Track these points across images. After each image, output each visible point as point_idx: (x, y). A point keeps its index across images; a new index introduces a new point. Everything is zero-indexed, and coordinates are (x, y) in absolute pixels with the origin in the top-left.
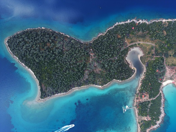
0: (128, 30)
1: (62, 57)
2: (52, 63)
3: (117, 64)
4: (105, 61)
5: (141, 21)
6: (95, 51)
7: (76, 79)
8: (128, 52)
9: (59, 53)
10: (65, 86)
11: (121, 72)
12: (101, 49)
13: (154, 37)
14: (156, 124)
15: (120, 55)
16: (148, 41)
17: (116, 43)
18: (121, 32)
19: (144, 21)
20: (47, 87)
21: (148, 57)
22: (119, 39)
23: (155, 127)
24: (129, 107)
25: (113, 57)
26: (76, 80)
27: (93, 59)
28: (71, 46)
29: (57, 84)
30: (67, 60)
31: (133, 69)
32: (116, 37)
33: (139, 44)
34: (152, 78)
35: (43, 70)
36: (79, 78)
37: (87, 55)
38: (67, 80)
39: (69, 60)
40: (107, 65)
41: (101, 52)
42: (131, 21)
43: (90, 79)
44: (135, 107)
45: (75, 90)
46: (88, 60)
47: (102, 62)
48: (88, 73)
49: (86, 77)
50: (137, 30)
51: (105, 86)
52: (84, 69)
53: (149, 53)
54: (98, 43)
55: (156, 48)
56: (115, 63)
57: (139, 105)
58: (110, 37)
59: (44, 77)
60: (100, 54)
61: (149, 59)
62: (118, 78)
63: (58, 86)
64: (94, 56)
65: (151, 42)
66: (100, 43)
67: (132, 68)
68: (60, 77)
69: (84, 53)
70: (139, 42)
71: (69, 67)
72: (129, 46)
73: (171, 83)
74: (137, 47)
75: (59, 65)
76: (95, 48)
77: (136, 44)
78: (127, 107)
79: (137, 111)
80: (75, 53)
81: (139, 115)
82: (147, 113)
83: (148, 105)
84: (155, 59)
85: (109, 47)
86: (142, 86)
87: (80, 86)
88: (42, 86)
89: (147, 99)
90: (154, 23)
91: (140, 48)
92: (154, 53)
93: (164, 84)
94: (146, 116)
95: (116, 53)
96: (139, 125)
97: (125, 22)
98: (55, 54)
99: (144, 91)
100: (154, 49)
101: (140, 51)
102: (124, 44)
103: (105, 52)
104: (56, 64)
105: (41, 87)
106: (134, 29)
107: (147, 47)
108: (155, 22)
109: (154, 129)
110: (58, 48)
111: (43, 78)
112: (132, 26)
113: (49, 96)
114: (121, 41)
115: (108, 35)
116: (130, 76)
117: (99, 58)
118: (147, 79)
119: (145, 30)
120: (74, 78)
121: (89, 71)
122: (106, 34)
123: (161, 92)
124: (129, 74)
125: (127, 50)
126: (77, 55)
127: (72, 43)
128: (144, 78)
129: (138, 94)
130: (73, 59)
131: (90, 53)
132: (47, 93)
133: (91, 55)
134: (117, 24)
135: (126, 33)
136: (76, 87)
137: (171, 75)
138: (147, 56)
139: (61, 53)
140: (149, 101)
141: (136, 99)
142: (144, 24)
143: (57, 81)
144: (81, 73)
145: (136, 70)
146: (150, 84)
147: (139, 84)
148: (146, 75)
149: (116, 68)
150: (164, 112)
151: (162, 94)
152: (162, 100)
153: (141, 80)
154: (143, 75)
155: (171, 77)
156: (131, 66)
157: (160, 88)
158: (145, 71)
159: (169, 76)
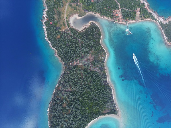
0: (53, 28)
1: (77, 92)
2: (83, 103)
3: (85, 39)
4: (82, 51)
5: (45, 16)
6: (72, 60)
7: (98, 79)
8: (74, 28)
9: (73, 95)
10: (106, 90)
11: (93, 36)
12: (70, 54)
13: (60, 4)
14: (143, 3)
15: (77, 36)
16: (64, 9)
17: (65, 40)
18: (54, 35)
19: (45, 13)
20: (106, 108)
22: (61, 37)
23: (146, 4)
24: (127, 29)
25: (78, 43)
26: (100, 80)
27: (80, 62)
28: (67, 83)
29: (103, 98)
30: (81, 88)
31: (90, 24)
32: (59, 40)
33: (66, 18)
34: (99, 6)
35: (90, 111)
36: (98, 76)
37: (76, 68)
38: (100, 88)
39: (81, 85)
40: (86, 49)
41: (73, 54)
42: (44, 25)
43: (99, 66)
44: (127, 23)
45: (110, 81)
46: (81, 67)
47: (83, 54)
48: (94, 67)
49: (97, 69)
50: (53, 19)
51: (107, 51)
52: (89, 71)
53: (75, 8)
54: (65, 57)
55: (71, 2)
56: (84, 41)
57: (125, 19)
58: (59, 45)
59: (96, 110)
60: (75, 55)
61: (81, 9)
62: (98, 39)
63: (105, 97)
64: (77, 61)
65: (64, 7)
66: (64, 55)
67: (90, 25)
68: (97, 95)
69: (73, 71)
70: (65, 18)
71: (87, 85)
72: (69, 27)
74: (69, 20)
75: (85, 96)
76: (69, 60)
77: (67, 21)
78: (126, 31)
79: (131, 21)
80: (74, 79)
81: (135, 20)
82: (132, 11)
83: (125, 11)
84: (81, 3)
85: (69, 47)
86: (106, 16)
87: (106, 75)
88: (105, 112)
89: (120, 11)
90: (46, 4)
91: (70, 17)
92: (75, 4)
94: (135, 13)
95: (74, 40)
96: (145, 20)
97: (45, 31)
98: (74, 99)
99: (112, 14)
100: (71, 4)
101: (73, 17)
102: (66, 32)
103: (73, 50)
104: (84, 98)
105: (106, 114)
106: (52, 22)
107: (70, 10)
108: (46, 2)
109: (148, 5)
110: (68, 96)
111: (97, 112)
112: (49, 24)
113: (115, 106)
114: (63, 35)
115: (57, 47)
116: (97, 28)
117: (79, 56)
118: (100, 11)
119: (54, 12)
120: (97, 81)
121: (91, 66)
122: (56, 49)
124: (95, 28)
125: (72, 30)
126: (75, 78)
127: (64, 82)
128: (100, 13)
129: (114, 20)
130: (79, 81)
131: (74, 65)
132: (112, 108)
133: (75, 64)
134: (46, 38)
135: (55, 30)
136: (106, 79)
138: (78, 10)
139: (73, 93)
140: (122, 10)
141: (119, 22)
142: (48, 12)
143: (100, 98)
144: (93, 74)
145: (91, 21)
146: (105, 8)
147: (104, 19)
148: (96, 12)
149: (89, 40)
153: (101, 17)
154: (96, 15)
156: (87, 26)
158: (92, 12)
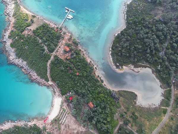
8: (160, 81)
14: (10, 37)
21: (128, 109)
23: (7, 34)
24: (68, 19)
31: (122, 68)
33: (165, 112)
44: (60, 27)
53: (135, 118)
61: (123, 108)
67: (124, 67)
72: (170, 90)
73: (49, 114)
77: (168, 105)
78: (70, 17)
81: (45, 23)
83: (48, 46)
84: (115, 118)
89: (57, 51)
91: (155, 109)
92: (129, 127)
93: (58, 101)
101: (150, 103)
107: (148, 123)
116: (115, 53)
123: (50, 83)
137: (63, 127)
138: (131, 110)
140: (52, 51)
145: (118, 71)
146: (77, 74)
147: (91, 59)
148: (97, 81)
149: (146, 40)
150: (15, 65)
151: (45, 82)
152: (35, 74)
153: (94, 66)
154: (100, 76)
155: (60, 123)
156: (131, 68)
157: (56, 87)
158: (104, 85)
159: (65, 121)
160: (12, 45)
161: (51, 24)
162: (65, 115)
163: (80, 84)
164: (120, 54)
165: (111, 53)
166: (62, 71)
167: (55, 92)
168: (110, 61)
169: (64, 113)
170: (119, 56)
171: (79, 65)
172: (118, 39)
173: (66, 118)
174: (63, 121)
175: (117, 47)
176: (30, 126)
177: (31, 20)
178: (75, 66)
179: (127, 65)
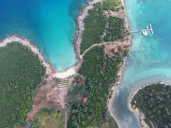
14: (94, 5)
23: (95, 1)
24: (142, 33)
31: (135, 108)
44: (130, 32)
67: (137, 109)
73: (59, 72)
78: (145, 34)
81: (123, 20)
83: (108, 35)
89: (108, 44)
93: (72, 72)
94: (111, 17)
96: (123, 4)
123: (81, 57)
137: (56, 89)
140: (106, 41)
145: (129, 106)
147: (122, 75)
148: (108, 93)
150: (77, 23)
151: (79, 53)
152: (80, 42)
153: (118, 81)
154: (114, 92)
155: (58, 85)
156: (141, 117)
157: (81, 64)
158: (109, 101)
159: (61, 87)
160: (89, 11)
161: (127, 24)
162: (65, 84)
163: (95, 80)
164: (146, 98)
165: (141, 88)
166: (96, 59)
167: (76, 65)
168: (133, 93)
169: (66, 82)
170: (144, 98)
171: (109, 69)
172: (159, 87)
173: (64, 87)
174: (60, 86)
175: (150, 91)
176: (43, 65)
177: (119, 9)
178: (106, 66)
179: (141, 111)
